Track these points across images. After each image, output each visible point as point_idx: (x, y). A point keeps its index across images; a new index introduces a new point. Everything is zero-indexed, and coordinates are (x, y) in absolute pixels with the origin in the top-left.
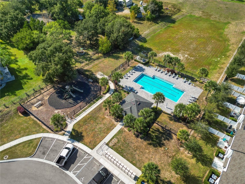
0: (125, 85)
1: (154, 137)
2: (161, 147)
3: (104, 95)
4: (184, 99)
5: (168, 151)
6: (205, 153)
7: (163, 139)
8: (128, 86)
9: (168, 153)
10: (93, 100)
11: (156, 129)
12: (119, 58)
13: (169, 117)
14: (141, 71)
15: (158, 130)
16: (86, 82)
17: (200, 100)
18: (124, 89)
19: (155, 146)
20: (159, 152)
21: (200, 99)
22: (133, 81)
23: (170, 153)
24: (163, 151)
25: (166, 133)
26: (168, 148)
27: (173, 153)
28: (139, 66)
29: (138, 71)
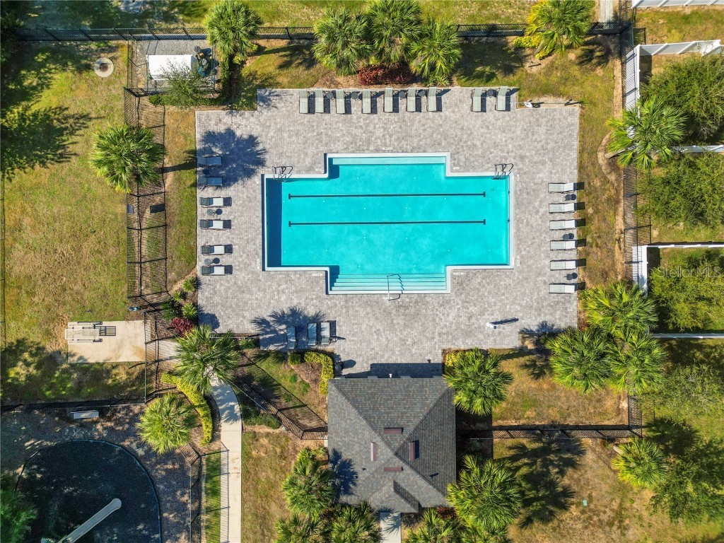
0: (250, 315)
1: (524, 484)
2: (564, 507)
3: (215, 446)
4: (528, 223)
5: (596, 505)
6: (707, 439)
7: (557, 473)
8: (266, 314)
9: (598, 515)
10: (200, 505)
11: (512, 452)
12: (61, 132)
13: (526, 366)
14: (249, 174)
15: (521, 451)
16: (78, 435)
17: (589, 184)
18: (265, 346)
19: (546, 517)
20: (571, 531)
21: (588, 175)
22: (264, 270)
23: (603, 509)
24: (579, 519)
25: (552, 442)
26: (590, 497)
27: (614, 503)
28: (210, 137)
29: (235, 180)
